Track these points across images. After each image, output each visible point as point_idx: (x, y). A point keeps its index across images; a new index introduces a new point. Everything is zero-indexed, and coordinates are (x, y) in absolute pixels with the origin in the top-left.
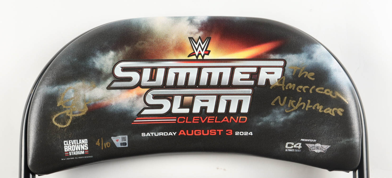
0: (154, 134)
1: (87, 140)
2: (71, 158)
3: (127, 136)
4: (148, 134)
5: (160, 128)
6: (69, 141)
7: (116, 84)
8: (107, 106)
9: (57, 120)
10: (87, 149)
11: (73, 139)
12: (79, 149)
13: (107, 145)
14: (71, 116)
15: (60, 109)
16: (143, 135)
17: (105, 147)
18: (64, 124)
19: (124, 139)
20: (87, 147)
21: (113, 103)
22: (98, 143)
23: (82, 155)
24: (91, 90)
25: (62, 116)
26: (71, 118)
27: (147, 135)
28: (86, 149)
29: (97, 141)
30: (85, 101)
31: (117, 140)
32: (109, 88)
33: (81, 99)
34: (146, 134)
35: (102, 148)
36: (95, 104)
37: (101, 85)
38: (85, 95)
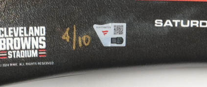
0: (179, 24)
1: (44, 28)
2: (11, 65)
3: (124, 25)
4: (168, 23)
5: (193, 10)
6: (10, 29)
10: (44, 47)
11: (16, 25)
12: (29, 47)
13: (84, 40)
16: (158, 23)
17: (80, 45)
19: (118, 30)
20: (44, 43)
22: (66, 37)
23: (32, 59)
27: (166, 24)
28: (41, 47)
29: (64, 31)
31: (105, 32)
34: (164, 22)
35: (74, 48)
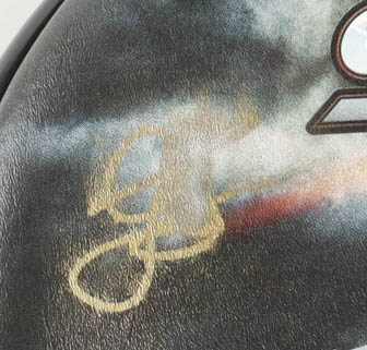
7: (349, 109)
8: (308, 208)
9: (90, 277)
14: (151, 259)
15: (102, 228)
18: (122, 295)
21: (338, 196)
24: (235, 138)
25: (111, 260)
26: (150, 267)
30: (210, 187)
32: (319, 125)
33: (193, 179)
36: (256, 204)
37: (280, 116)
38: (209, 164)
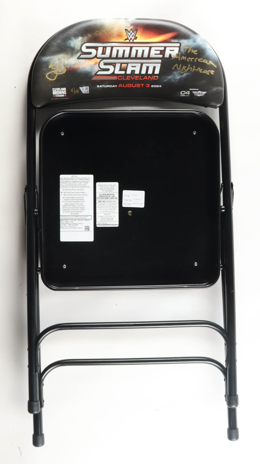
0: (104, 86)
1: (65, 88)
2: (57, 99)
3: (88, 87)
4: (101, 86)
5: (108, 82)
6: (56, 88)
7: (82, 56)
8: (77, 69)
9: (49, 76)
10: (66, 94)
11: (57, 88)
12: (61, 94)
13: (77, 91)
14: (57, 74)
15: (50, 70)
16: (98, 86)
17: (76, 93)
18: (53, 78)
19: (87, 89)
20: (66, 93)
21: (81, 67)
22: (72, 91)
23: (62, 97)
24: (68, 59)
25: (51, 74)
26: (57, 75)
27: (100, 87)
28: (65, 94)
29: (71, 89)
30: (65, 66)
31: (83, 89)
32: (79, 58)
33: (62, 64)
34: (99, 86)
35: (74, 94)
36: (70, 68)
37: (74, 57)
38: (64, 62)
